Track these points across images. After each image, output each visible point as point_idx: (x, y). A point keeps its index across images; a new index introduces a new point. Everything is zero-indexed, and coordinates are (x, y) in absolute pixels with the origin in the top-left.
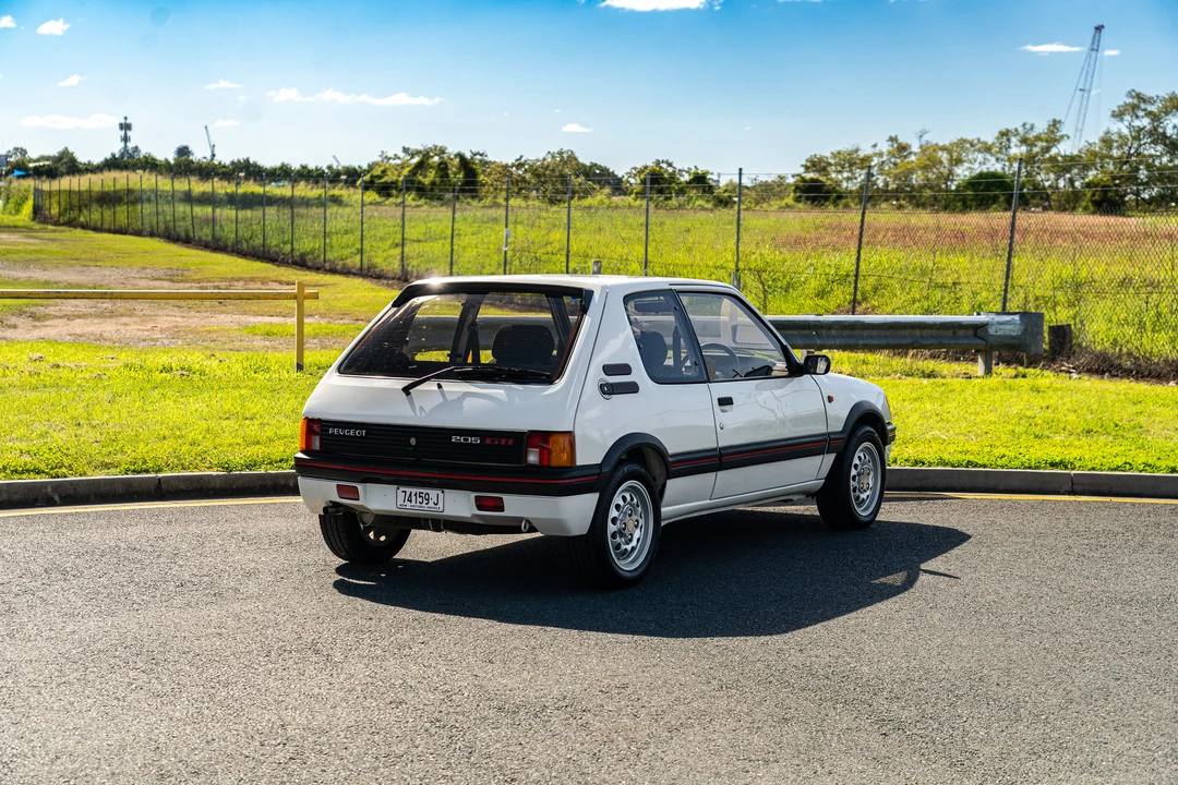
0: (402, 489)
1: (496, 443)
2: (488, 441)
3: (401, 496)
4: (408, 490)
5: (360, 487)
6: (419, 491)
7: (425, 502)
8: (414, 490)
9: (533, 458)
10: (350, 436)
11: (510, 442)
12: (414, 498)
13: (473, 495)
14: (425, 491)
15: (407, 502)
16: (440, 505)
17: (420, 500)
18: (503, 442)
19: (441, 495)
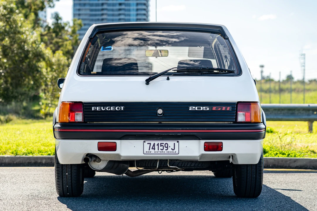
0: (147, 142)
1: (219, 109)
2: (214, 108)
3: (147, 146)
4: (152, 142)
5: (118, 142)
6: (160, 142)
7: (165, 148)
8: (156, 142)
9: (241, 117)
10: (111, 111)
11: (228, 109)
12: (156, 147)
13: (203, 142)
14: (165, 142)
15: (151, 150)
16: (176, 150)
17: (160, 148)
18: (224, 109)
19: (177, 144)
